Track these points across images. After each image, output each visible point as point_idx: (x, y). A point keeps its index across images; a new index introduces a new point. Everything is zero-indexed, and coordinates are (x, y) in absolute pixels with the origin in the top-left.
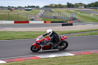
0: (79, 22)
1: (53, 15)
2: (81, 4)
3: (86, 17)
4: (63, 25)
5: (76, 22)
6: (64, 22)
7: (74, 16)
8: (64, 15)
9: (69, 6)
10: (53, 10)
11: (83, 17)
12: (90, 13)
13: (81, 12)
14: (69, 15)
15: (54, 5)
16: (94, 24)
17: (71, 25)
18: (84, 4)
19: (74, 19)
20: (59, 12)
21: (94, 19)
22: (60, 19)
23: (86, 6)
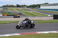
0: (24, 16)
1: (9, 11)
2: (25, 6)
3: (28, 13)
4: (14, 17)
6: (15, 16)
7: (21, 12)
8: (15, 11)
10: (8, 8)
11: (26, 13)
12: (30, 11)
13: (25, 10)
14: (18, 12)
15: (9, 6)
16: (32, 17)
17: (19, 17)
18: (27, 6)
19: (21, 14)
20: (12, 10)
21: (32, 14)
22: (13, 13)
23: (28, 7)
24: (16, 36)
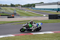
1: (2, 11)
2: (19, 5)
3: (23, 13)
4: (8, 17)
5: (17, 16)
7: (15, 12)
8: (9, 11)
9: (12, 6)
10: (2, 8)
13: (19, 10)
14: (12, 12)
15: (2, 5)
16: (27, 17)
17: (13, 17)
19: (15, 14)
21: (27, 14)
23: (22, 6)
24: (10, 37)
